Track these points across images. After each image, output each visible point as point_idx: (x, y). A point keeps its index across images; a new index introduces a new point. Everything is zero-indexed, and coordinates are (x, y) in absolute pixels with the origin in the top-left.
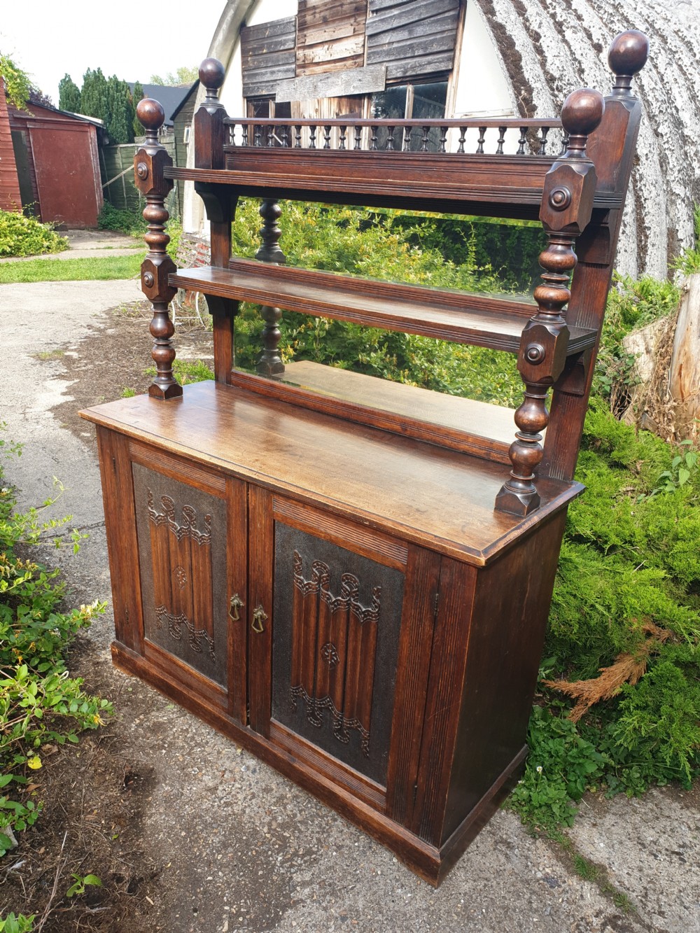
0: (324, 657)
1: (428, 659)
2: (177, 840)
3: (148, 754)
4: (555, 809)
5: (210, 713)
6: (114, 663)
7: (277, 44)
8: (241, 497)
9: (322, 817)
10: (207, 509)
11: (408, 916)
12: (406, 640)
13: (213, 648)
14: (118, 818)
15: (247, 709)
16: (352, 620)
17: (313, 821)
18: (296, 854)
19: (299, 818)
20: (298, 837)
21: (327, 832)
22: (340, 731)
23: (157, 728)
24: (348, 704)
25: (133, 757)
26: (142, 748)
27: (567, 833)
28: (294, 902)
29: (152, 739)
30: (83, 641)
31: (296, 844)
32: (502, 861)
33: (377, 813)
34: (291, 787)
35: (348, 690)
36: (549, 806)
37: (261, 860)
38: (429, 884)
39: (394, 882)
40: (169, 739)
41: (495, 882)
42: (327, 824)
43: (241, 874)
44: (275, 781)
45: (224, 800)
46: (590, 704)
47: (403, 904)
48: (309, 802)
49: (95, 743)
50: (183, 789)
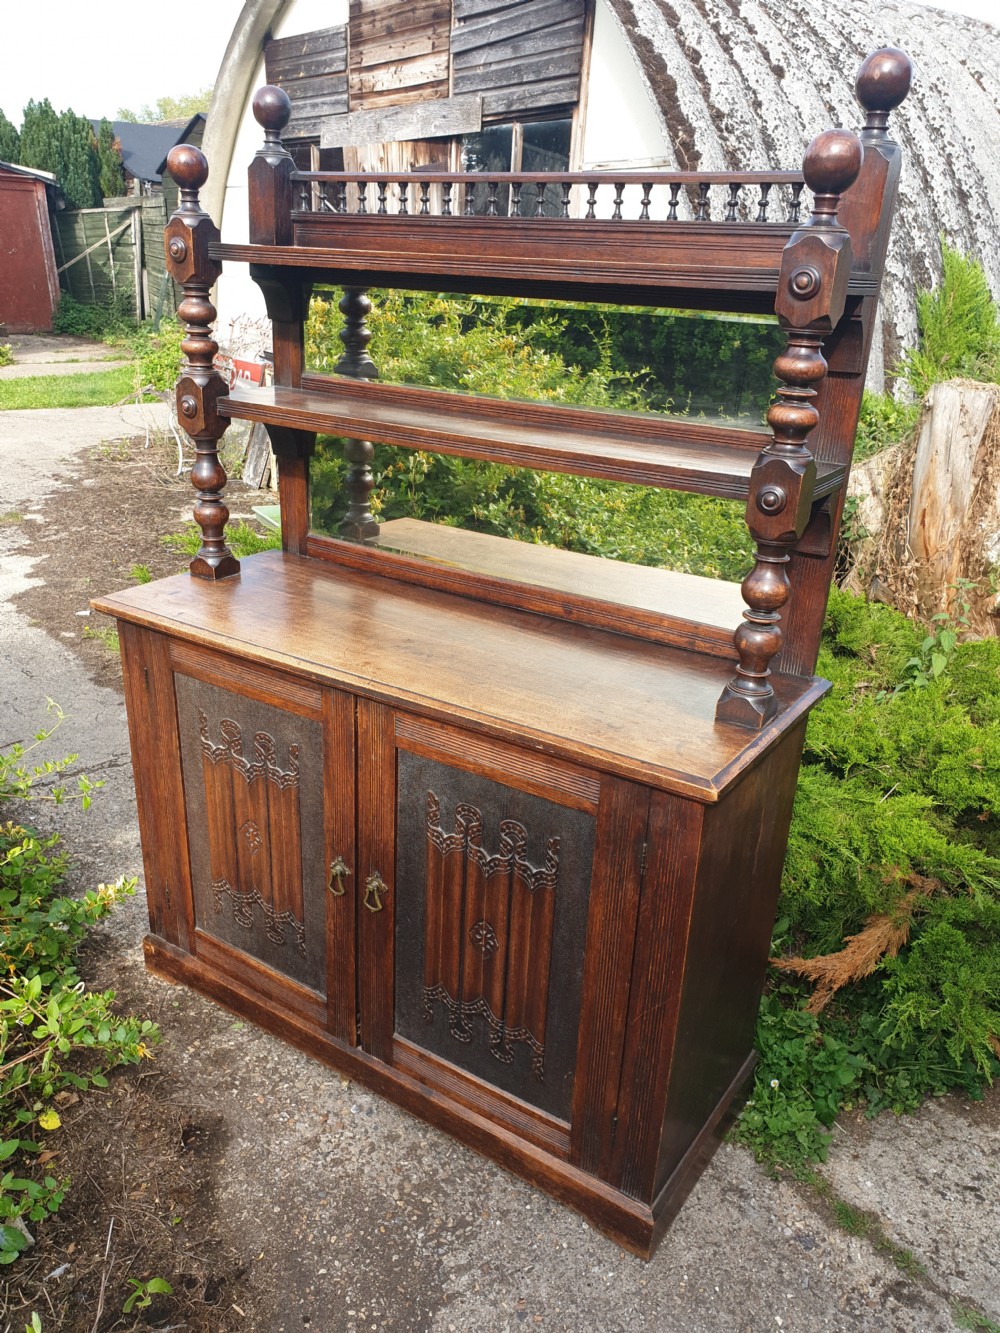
0: (475, 942)
1: (632, 937)
2: (268, 1218)
3: (212, 1097)
4: (802, 1138)
5: (300, 1031)
6: (148, 967)
7: (319, 64)
8: (346, 717)
9: (475, 1171)
10: (292, 736)
11: (613, 1304)
12: (598, 913)
13: (303, 937)
14: (179, 1193)
15: (357, 1022)
16: (517, 888)
17: (462, 1178)
18: (443, 1227)
19: (441, 1174)
20: (444, 1203)
21: (485, 1192)
22: (500, 1047)
23: (221, 1058)
24: (512, 1008)
25: (190, 1102)
26: (202, 1089)
27: (820, 1171)
28: (448, 1296)
29: (216, 1075)
30: (98, 938)
31: (441, 1213)
32: (735, 1217)
33: (556, 1160)
34: (426, 1132)
35: (511, 987)
36: (792, 1135)
37: (394, 1240)
38: (637, 1257)
39: (587, 1257)
40: (240, 1074)
41: (728, 1248)
42: (483, 1182)
43: (368, 1261)
44: (402, 1125)
45: (331, 1156)
46: (836, 987)
47: (604, 1288)
48: (454, 1151)
49: (132, 1085)
50: (269, 1145)
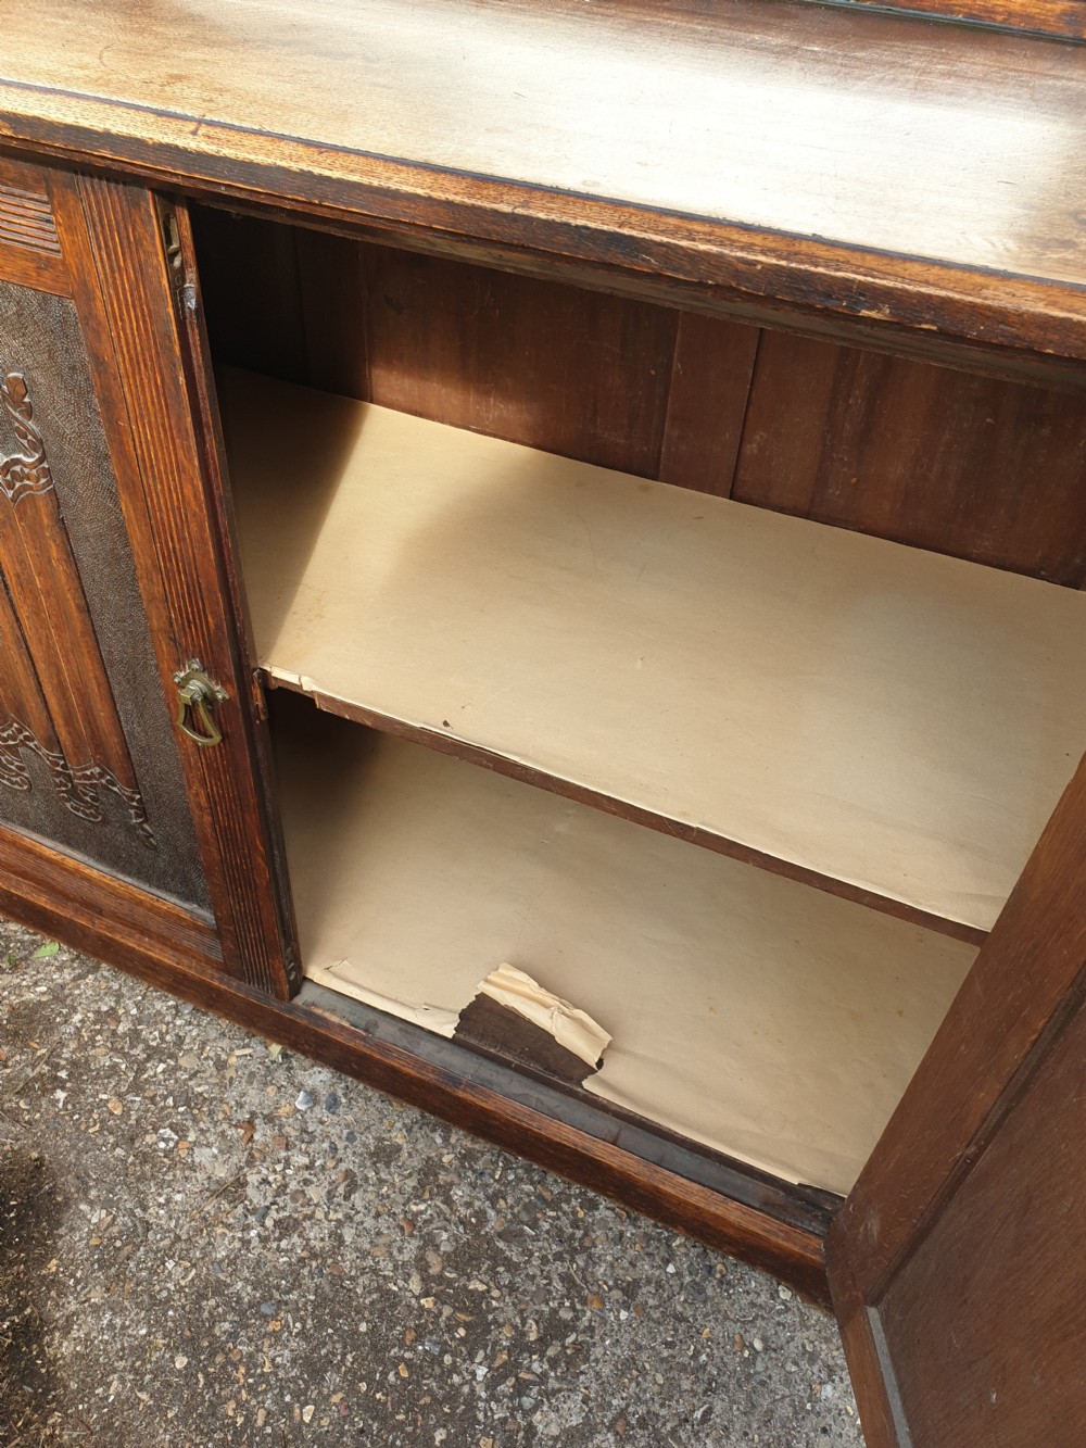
2: (166, 1386)
9: (556, 1205)
17: (534, 1225)
18: (519, 1345)
19: (494, 1223)
20: (512, 1288)
21: (584, 1249)
23: (25, 1025)
31: (510, 1312)
37: (430, 1392)
39: (804, 1364)
40: (66, 1053)
42: (575, 1224)
44: (399, 1123)
45: (273, 1214)
50: (145, 1209)
